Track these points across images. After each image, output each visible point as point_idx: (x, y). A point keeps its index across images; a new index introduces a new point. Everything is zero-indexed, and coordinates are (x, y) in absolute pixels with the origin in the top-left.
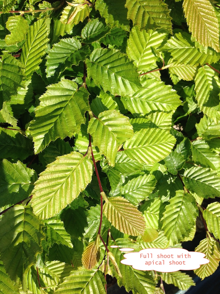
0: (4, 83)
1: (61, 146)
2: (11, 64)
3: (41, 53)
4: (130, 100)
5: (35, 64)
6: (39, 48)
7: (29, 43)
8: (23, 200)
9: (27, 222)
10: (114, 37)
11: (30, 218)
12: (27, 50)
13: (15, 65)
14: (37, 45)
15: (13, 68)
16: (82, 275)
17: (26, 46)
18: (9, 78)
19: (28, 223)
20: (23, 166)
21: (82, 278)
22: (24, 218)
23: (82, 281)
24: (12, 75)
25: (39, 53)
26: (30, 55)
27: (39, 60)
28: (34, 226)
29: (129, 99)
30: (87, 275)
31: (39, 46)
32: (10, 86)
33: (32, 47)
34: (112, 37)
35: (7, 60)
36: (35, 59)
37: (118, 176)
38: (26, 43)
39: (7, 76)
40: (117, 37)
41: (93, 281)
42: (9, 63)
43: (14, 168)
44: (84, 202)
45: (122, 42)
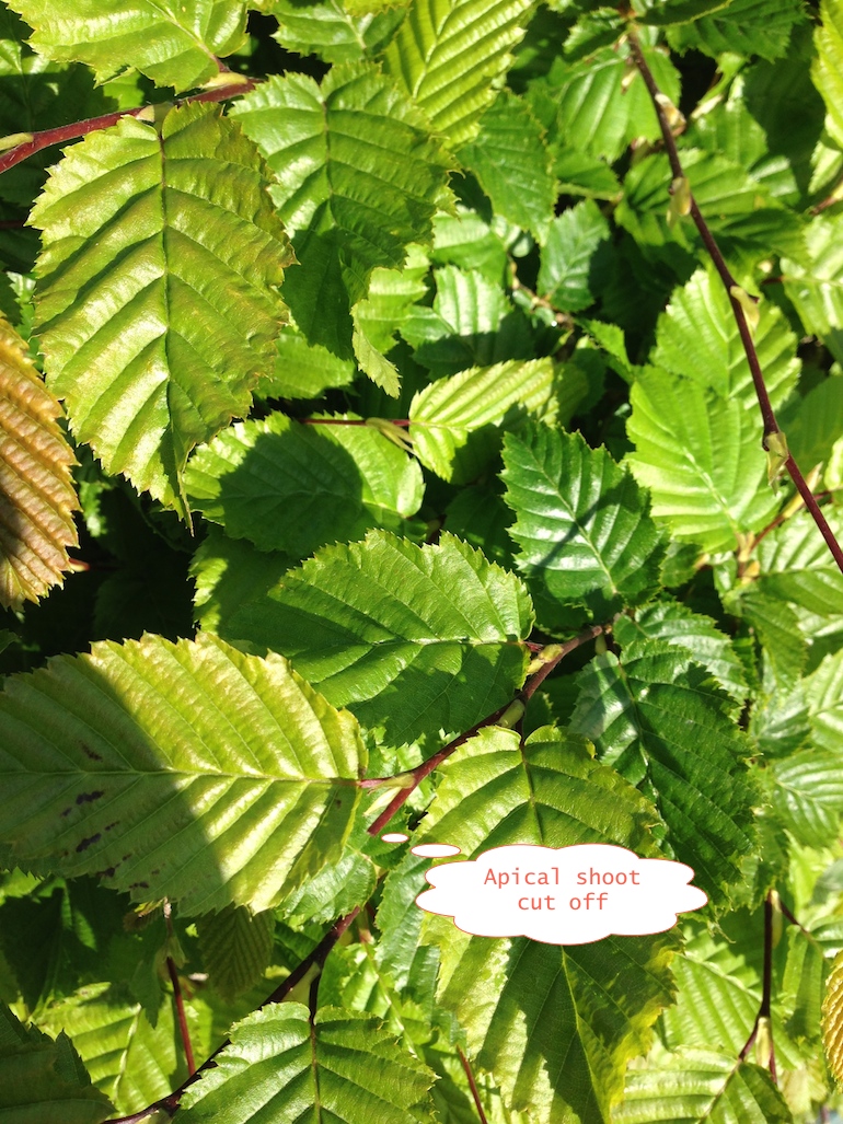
0: (341, 192)
2: (373, 111)
3: (493, 64)
4: (820, 296)
5: (456, 117)
6: (480, 43)
7: (426, 25)
8: (502, 712)
9: (549, 808)
10: (745, 24)
12: (415, 55)
13: (391, 119)
14: (468, 29)
15: (386, 130)
16: (671, 1087)
17: (409, 39)
18: (369, 170)
21: (669, 1100)
22: (528, 790)
23: (668, 1117)
24: (385, 160)
25: (479, 67)
26: (426, 81)
27: (479, 98)
29: (815, 292)
30: (692, 1086)
31: (476, 35)
32: (376, 204)
33: (442, 40)
34: (733, 24)
35: (350, 94)
36: (457, 92)
38: (406, 28)
39: (355, 160)
40: (760, 22)
41: (721, 1113)
42: (357, 109)
45: (784, 42)
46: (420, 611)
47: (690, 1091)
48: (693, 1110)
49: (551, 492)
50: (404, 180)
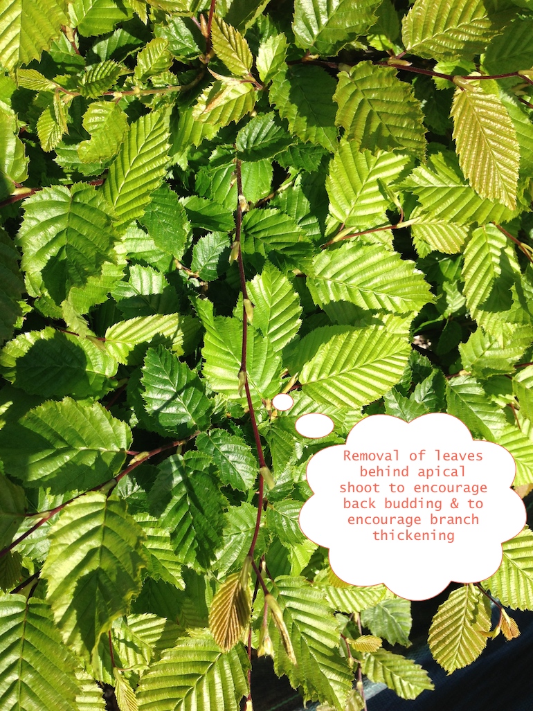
0: (71, 243)
1: (180, 376)
2: (91, 205)
3: (152, 185)
4: (326, 286)
5: (135, 205)
6: (148, 174)
7: (126, 160)
8: (104, 484)
9: (109, 528)
10: (303, 150)
11: (117, 522)
12: (121, 173)
13: (99, 210)
14: (143, 166)
15: (95, 216)
16: (200, 647)
17: (119, 164)
18: (85, 234)
19: (113, 531)
20: (106, 414)
21: (200, 653)
22: (103, 520)
23: (199, 660)
24: (92, 231)
25: (146, 185)
26: (126, 185)
27: (144, 199)
28: (125, 539)
29: (323, 283)
30: (210, 648)
31: (147, 169)
32: (84, 252)
33: (132, 169)
34: (298, 150)
35: (82, 195)
36: (136, 194)
37: (288, 445)
38: (119, 158)
39: (79, 229)
40: (309, 151)
41: (222, 661)
42: (85, 203)
43: (85, 416)
44: (220, 497)
45: (318, 163)
46: (82, 435)
47: (209, 650)
48: (210, 659)
49: (166, 378)
50: (98, 241)
